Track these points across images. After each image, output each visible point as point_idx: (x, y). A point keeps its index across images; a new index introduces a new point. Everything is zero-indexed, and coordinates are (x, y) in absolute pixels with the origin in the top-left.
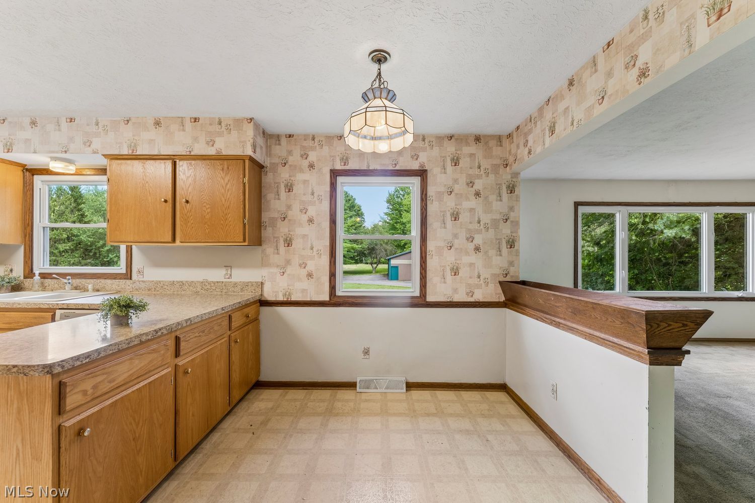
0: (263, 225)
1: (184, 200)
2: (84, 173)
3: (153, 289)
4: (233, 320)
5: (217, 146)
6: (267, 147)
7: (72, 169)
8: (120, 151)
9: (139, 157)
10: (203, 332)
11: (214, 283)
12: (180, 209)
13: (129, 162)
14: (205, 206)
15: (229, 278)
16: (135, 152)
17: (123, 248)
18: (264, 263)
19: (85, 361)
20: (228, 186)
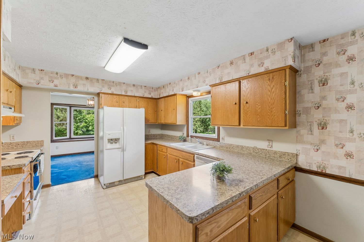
0: (297, 113)
1: (245, 102)
2: (203, 95)
3: (229, 148)
4: (280, 182)
5: (265, 66)
6: (301, 56)
7: (199, 94)
8: (216, 82)
9: (223, 83)
10: (264, 192)
11: (261, 149)
12: (243, 107)
13: (219, 86)
14: (257, 104)
15: (271, 148)
16: (222, 81)
17: (216, 128)
18: (299, 140)
19: (207, 216)
20: (273, 90)
